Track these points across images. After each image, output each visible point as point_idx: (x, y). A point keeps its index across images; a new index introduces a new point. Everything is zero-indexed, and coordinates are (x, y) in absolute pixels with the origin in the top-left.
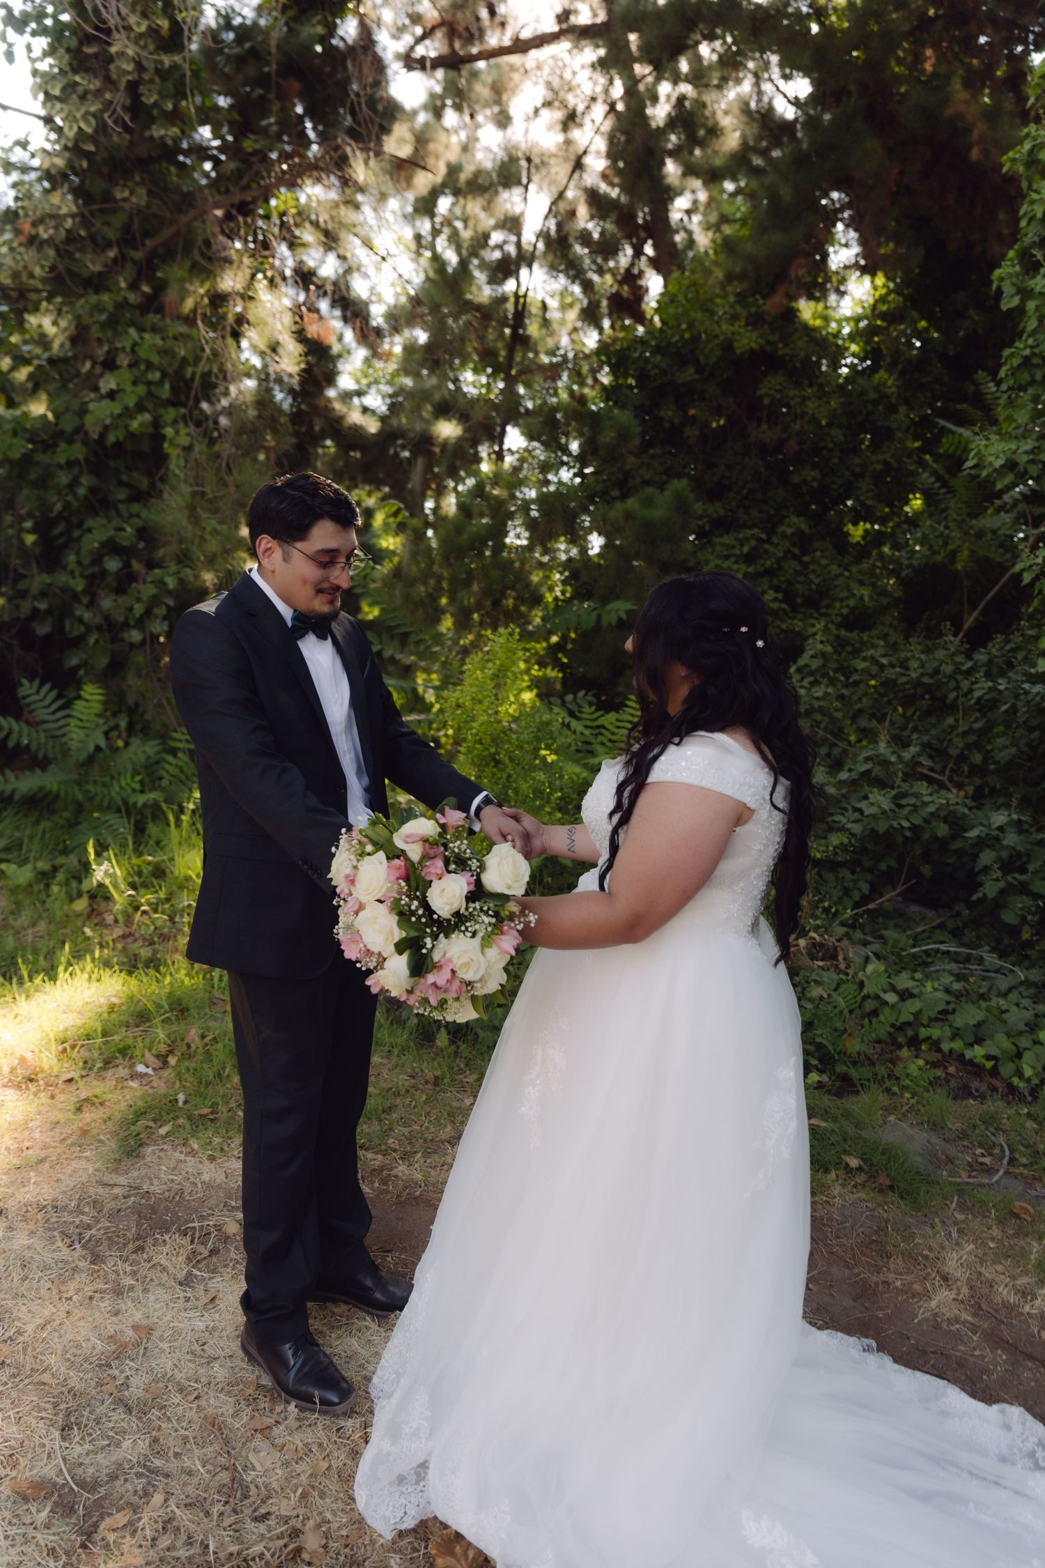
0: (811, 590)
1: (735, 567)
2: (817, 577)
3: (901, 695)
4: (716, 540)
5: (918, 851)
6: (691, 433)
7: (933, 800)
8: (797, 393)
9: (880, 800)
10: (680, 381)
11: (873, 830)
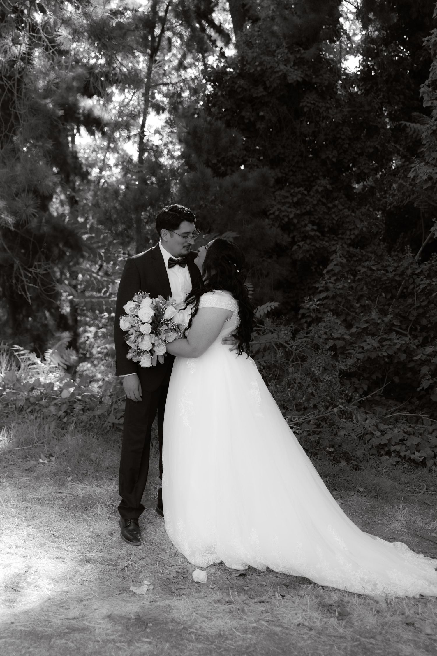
0: (333, 223)
1: (289, 210)
2: (336, 216)
3: (384, 286)
4: (278, 193)
5: (392, 369)
6: (261, 126)
7: (398, 341)
8: (323, 104)
9: (372, 342)
10: (254, 95)
11: (369, 358)
